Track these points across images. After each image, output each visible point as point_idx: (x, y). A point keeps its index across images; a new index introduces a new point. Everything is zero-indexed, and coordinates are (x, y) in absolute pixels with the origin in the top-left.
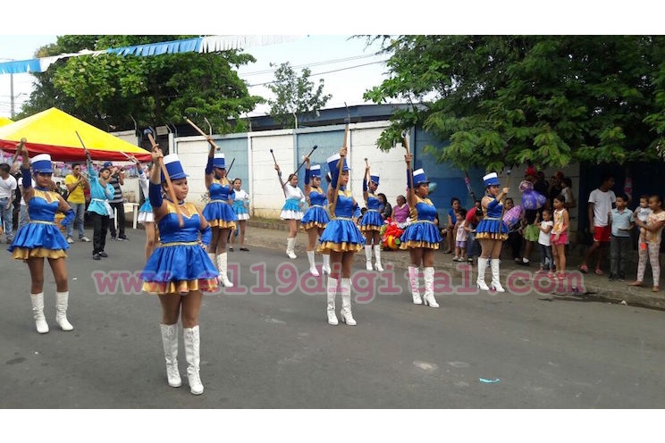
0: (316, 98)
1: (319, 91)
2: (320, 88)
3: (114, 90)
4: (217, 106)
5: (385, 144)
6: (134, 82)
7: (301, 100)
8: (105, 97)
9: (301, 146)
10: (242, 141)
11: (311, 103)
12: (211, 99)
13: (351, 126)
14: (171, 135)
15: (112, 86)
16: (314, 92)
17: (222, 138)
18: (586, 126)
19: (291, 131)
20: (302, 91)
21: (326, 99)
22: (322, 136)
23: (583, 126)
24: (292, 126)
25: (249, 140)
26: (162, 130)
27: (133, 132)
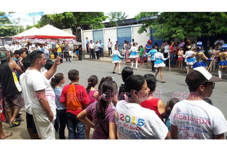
0: (123, 17)
1: (124, 15)
2: (124, 14)
3: (64, 17)
4: (94, 20)
5: (140, 32)
6: (70, 14)
7: (119, 18)
8: (62, 19)
9: (118, 32)
10: (102, 31)
11: (121, 18)
12: (92, 18)
13: (133, 25)
14: (81, 30)
15: (64, 16)
16: (122, 15)
17: (96, 30)
18: (192, 26)
19: (115, 28)
20: (119, 15)
21: (126, 17)
22: (125, 29)
23: (191, 26)
24: (116, 26)
25: (104, 31)
26: (79, 28)
27: (71, 29)
